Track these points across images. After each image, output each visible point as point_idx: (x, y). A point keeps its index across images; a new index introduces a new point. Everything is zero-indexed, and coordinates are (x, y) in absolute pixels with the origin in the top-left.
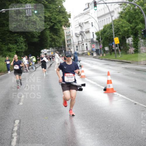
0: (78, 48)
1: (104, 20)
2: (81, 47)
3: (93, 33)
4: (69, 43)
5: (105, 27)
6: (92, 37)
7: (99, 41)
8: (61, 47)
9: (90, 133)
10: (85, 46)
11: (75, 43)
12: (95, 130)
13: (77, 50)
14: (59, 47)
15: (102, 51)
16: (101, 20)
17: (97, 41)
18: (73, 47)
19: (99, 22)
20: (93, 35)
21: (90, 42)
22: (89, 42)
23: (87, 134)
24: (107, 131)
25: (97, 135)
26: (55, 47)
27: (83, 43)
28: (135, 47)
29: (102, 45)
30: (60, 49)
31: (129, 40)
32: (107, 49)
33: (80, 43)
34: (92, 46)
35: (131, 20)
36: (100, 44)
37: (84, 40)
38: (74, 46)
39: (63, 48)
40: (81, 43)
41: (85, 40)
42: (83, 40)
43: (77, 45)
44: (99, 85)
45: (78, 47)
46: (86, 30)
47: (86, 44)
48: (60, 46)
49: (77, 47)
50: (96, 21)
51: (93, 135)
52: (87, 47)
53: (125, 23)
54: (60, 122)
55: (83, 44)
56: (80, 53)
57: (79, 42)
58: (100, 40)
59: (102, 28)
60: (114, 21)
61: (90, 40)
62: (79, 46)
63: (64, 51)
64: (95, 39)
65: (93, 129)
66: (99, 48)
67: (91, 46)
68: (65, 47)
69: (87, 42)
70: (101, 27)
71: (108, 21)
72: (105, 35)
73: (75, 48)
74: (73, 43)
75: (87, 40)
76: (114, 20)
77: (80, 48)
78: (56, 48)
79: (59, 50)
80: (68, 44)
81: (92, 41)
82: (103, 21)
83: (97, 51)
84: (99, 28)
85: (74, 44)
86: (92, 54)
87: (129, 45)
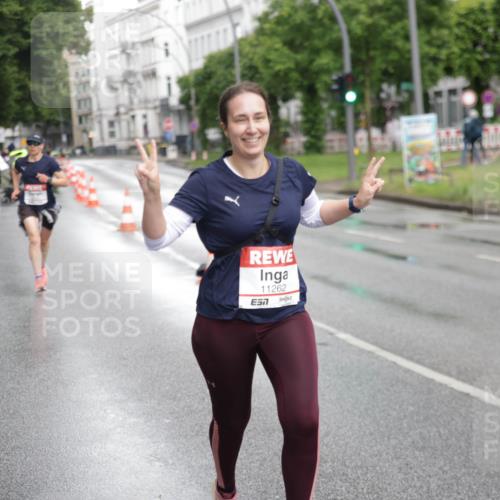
0: (116, 129)
1: (209, 36)
2: (124, 124)
3: (169, 78)
4: (84, 110)
5: (211, 59)
6: (163, 93)
7: (189, 108)
8: (57, 124)
9: (144, 414)
10: (140, 122)
11: (104, 112)
12: (159, 404)
13: (112, 134)
14: (49, 123)
15: (198, 142)
16: (198, 35)
17: (182, 107)
18: (96, 126)
19: (190, 42)
20: (169, 85)
21: (158, 110)
22: (155, 108)
23: (133, 420)
24: (201, 407)
25: (167, 421)
26: (36, 120)
27: (132, 113)
28: (307, 132)
29: (196, 122)
30: (52, 130)
31: (288, 109)
32: (213, 134)
33: (122, 110)
34: (165, 125)
35: (298, 42)
36: (190, 119)
37: (136, 101)
38: (100, 122)
39: (62, 126)
40: (126, 113)
41: (140, 102)
42: (131, 102)
43: (113, 118)
44: (180, 258)
45: (116, 124)
46: (145, 69)
47: (145, 116)
48: (52, 118)
49: (111, 124)
50: (181, 39)
51: (154, 421)
52: (145, 127)
53: (276, 50)
54: (41, 377)
55: (133, 117)
56: (122, 145)
57: (118, 108)
58: (192, 102)
59: (199, 64)
60: (240, 42)
61: (157, 103)
62: (119, 123)
63: (64, 138)
64: (174, 101)
65: (152, 401)
66: (185, 131)
67: (160, 124)
68: (68, 124)
69: (146, 108)
70: (197, 59)
71: (221, 39)
72: (208, 87)
73: (106, 129)
74: (99, 109)
75: (146, 101)
76: (242, 40)
77: (122, 130)
78: (38, 126)
79: (49, 132)
80: (81, 112)
81: (165, 108)
82: (206, 39)
83: (181, 142)
84: (190, 61)
85: (101, 116)
86: (163, 152)
87: (287, 124)
